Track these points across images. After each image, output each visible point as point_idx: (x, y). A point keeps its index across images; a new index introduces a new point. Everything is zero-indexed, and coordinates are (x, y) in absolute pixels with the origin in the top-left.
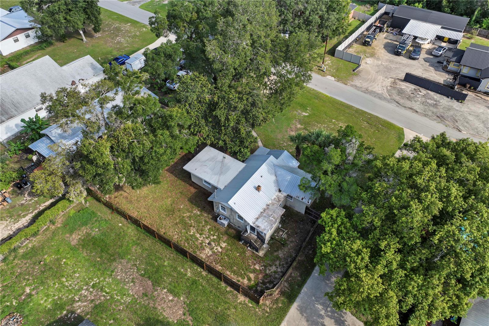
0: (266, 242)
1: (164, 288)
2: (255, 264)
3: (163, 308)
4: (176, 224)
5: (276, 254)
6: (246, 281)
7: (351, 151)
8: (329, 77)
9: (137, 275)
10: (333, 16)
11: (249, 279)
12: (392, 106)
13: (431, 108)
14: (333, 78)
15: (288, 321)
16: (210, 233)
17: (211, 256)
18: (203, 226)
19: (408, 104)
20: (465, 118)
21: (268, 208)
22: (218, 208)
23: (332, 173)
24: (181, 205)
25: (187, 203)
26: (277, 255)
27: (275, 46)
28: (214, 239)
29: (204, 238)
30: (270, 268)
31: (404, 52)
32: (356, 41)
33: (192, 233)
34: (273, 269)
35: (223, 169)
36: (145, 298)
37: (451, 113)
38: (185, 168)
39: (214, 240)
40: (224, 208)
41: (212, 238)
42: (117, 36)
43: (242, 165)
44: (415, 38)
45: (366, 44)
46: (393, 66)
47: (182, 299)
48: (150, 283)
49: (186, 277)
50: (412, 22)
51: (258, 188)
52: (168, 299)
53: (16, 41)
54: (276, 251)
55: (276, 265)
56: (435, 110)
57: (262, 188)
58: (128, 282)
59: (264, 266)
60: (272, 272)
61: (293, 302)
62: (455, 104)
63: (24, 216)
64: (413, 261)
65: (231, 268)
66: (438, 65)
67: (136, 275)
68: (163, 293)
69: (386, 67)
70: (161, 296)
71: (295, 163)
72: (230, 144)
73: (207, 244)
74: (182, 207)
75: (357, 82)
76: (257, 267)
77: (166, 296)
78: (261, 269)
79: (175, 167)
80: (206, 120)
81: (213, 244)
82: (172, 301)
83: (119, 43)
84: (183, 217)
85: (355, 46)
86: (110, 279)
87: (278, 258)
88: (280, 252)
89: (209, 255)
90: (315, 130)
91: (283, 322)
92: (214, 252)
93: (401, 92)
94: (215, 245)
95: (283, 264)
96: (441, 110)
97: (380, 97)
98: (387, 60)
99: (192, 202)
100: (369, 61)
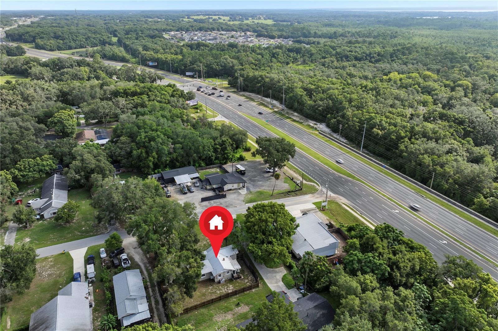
22: (217, 278)
31: (187, 192)
37: (227, 203)
40: (220, 275)
44: (183, 184)
45: (169, 196)
46: (190, 199)
50: (176, 178)
51: (224, 260)
56: (223, 205)
62: (225, 199)
66: (203, 189)
93: (206, 206)
98: (185, 198)
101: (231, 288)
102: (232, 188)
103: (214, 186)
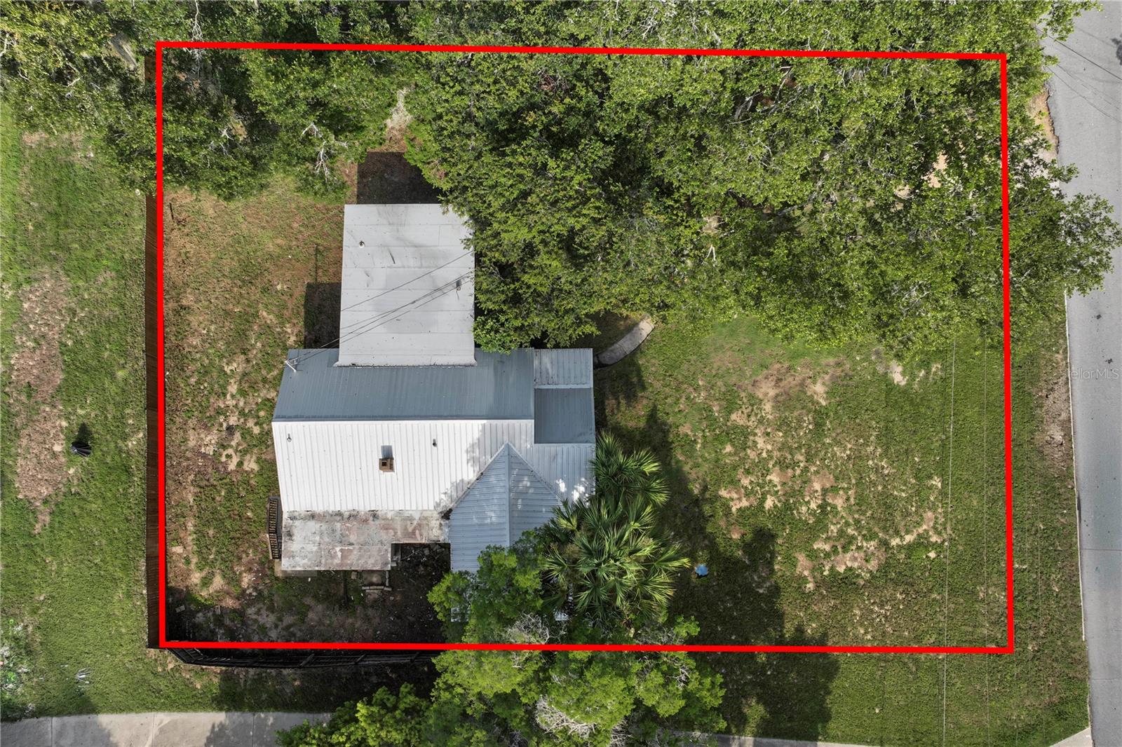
1: (67, 419)
2: (250, 570)
3: (28, 449)
4: (227, 313)
5: (309, 601)
6: (196, 578)
9: (56, 337)
11: (206, 582)
15: (174, 724)
16: (258, 411)
17: (204, 456)
18: (265, 380)
21: (366, 521)
24: (284, 282)
25: (300, 291)
26: (309, 608)
28: (249, 431)
29: (236, 406)
30: (263, 612)
33: (227, 369)
34: (268, 619)
36: (23, 398)
39: (246, 433)
41: (250, 423)
43: (463, 353)
47: (71, 471)
48: (59, 377)
49: (120, 443)
52: (53, 444)
54: (315, 597)
55: (280, 619)
58: (28, 334)
59: (260, 593)
60: (256, 621)
61: (221, 709)
65: (207, 523)
67: (53, 335)
68: (57, 423)
70: (48, 426)
73: (225, 425)
74: (279, 287)
77: (56, 435)
78: (248, 592)
79: (387, 165)
81: (237, 436)
82: (55, 455)
84: (256, 315)
86: (11, 293)
87: (301, 613)
88: (320, 607)
89: (203, 450)
91: (166, 713)
92: (217, 454)
94: (238, 444)
95: (294, 635)
99: (308, 298)
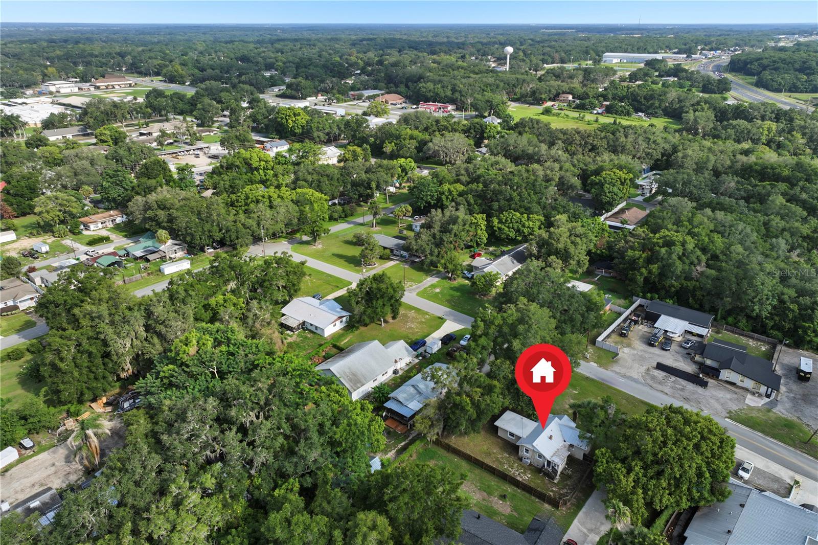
0: (559, 473)
1: (495, 497)
2: (552, 487)
4: (494, 461)
5: (566, 482)
7: (611, 411)
8: (592, 363)
9: (476, 489)
10: (592, 315)
12: (647, 389)
13: (679, 392)
14: (595, 365)
16: (518, 468)
18: (513, 464)
19: (660, 387)
20: (707, 400)
21: (558, 451)
22: (522, 451)
23: (600, 426)
25: (499, 449)
27: (554, 342)
28: (522, 472)
29: (514, 471)
30: (563, 490)
31: (656, 344)
32: (613, 331)
33: (506, 468)
34: (565, 490)
35: (523, 427)
36: (485, 501)
37: (696, 396)
38: (495, 424)
40: (527, 451)
41: (520, 471)
42: (407, 322)
43: (536, 424)
44: (666, 331)
45: (622, 335)
46: (647, 355)
47: (508, 503)
48: (485, 493)
50: (663, 317)
51: (551, 437)
52: (499, 502)
53: (335, 325)
54: (565, 480)
55: (566, 488)
56: (682, 393)
57: (553, 438)
59: (558, 488)
60: (564, 492)
62: (700, 390)
63: (390, 451)
64: (651, 472)
66: (686, 356)
68: (495, 499)
69: (641, 356)
70: (495, 501)
71: (573, 425)
72: (525, 409)
73: (517, 475)
74: (495, 451)
75: (616, 368)
76: (554, 489)
78: (557, 490)
79: (488, 423)
80: (509, 391)
81: (521, 474)
82: (502, 504)
83: (410, 328)
84: (498, 457)
85: (614, 336)
87: (567, 485)
88: (568, 481)
90: (586, 400)
93: (653, 378)
94: (523, 475)
95: (571, 489)
96: (687, 394)
97: (635, 381)
98: (641, 350)
100: (626, 350)
101: (525, 477)
102: (739, 384)
103: (709, 362)
